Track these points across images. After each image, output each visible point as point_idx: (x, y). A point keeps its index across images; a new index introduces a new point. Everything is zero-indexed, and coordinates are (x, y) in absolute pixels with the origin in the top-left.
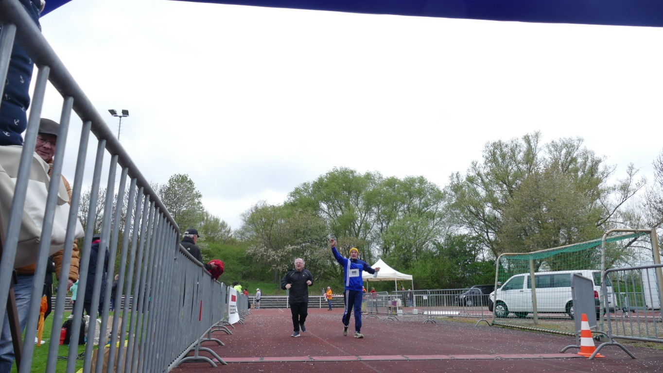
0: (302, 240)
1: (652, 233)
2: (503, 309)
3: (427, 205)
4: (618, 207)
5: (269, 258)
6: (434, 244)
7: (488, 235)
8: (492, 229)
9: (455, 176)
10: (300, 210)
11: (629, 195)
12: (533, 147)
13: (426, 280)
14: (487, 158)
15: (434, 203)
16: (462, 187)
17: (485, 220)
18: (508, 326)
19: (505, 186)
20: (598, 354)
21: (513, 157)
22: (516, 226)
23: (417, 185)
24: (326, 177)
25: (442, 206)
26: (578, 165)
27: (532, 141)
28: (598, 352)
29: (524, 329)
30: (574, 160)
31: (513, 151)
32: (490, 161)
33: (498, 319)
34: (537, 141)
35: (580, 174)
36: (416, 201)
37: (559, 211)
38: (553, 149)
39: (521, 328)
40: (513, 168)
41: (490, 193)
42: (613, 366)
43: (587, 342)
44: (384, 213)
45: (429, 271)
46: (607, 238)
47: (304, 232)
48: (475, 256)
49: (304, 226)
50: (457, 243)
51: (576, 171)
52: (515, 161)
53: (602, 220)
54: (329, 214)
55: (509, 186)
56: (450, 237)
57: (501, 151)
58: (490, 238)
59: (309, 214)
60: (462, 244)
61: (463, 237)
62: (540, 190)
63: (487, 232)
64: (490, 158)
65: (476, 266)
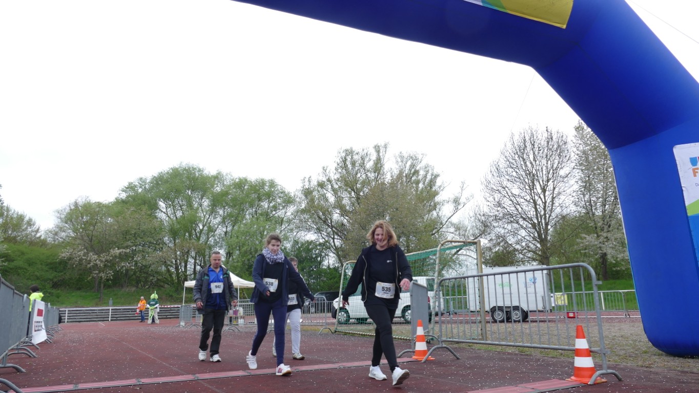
0: (132, 243)
1: (478, 244)
2: (345, 315)
3: (275, 208)
4: (450, 218)
5: (89, 264)
7: (334, 242)
8: (339, 235)
9: (307, 180)
10: (132, 209)
11: (459, 208)
12: (381, 157)
14: (338, 165)
15: (284, 207)
16: (312, 192)
17: (332, 227)
18: (349, 333)
19: (353, 193)
20: (430, 357)
21: (362, 165)
22: (361, 233)
23: (266, 188)
24: (168, 173)
25: (291, 209)
26: (420, 177)
27: (381, 151)
28: (430, 355)
29: (364, 335)
30: (416, 172)
31: (363, 159)
32: (341, 167)
33: (339, 325)
34: (386, 151)
35: (421, 186)
36: (265, 204)
37: (400, 220)
38: (399, 160)
39: (362, 335)
40: (361, 176)
41: (339, 199)
42: (442, 368)
43: (421, 346)
44: (230, 215)
46: (442, 247)
47: (135, 234)
48: (320, 262)
49: (136, 227)
50: (304, 250)
51: (417, 182)
52: (364, 169)
53: (436, 230)
54: (167, 214)
55: (357, 193)
56: (296, 242)
57: (352, 158)
58: (336, 245)
59: (143, 213)
60: (309, 250)
61: (310, 243)
62: (385, 199)
63: (334, 239)
64: (341, 164)
65: (321, 272)
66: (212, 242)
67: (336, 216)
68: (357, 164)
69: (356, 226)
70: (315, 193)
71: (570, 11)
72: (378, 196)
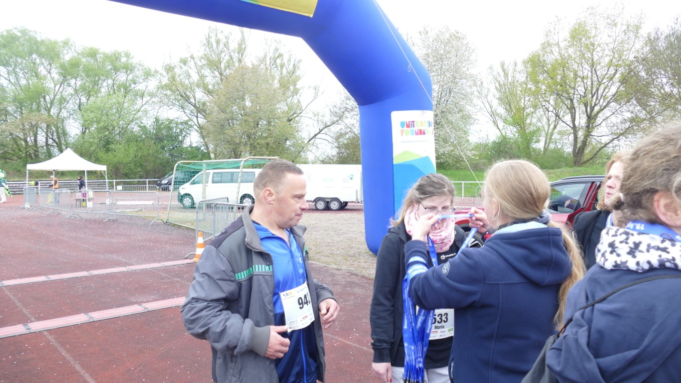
2: (190, 201)
3: (134, 82)
4: (309, 104)
6: (140, 126)
7: (197, 120)
8: (201, 114)
11: (319, 94)
12: (246, 37)
13: (128, 165)
15: (144, 80)
16: (173, 68)
17: (195, 106)
18: (177, 225)
19: (217, 73)
21: (226, 45)
22: (220, 116)
23: (124, 60)
32: (205, 45)
36: (122, 77)
40: (225, 58)
41: (202, 77)
43: (199, 251)
44: (83, 88)
45: (132, 155)
48: (182, 142)
50: (164, 128)
51: (282, 66)
52: (228, 50)
53: (295, 115)
54: (9, 81)
55: (221, 74)
56: (157, 120)
57: (216, 36)
58: (200, 123)
60: (170, 129)
61: (171, 121)
62: (245, 84)
63: (197, 117)
64: (205, 42)
65: (182, 151)
66: (64, 114)
67: (200, 95)
68: (221, 46)
69: (216, 108)
70: (177, 71)
71: (315, 6)
72: (239, 80)
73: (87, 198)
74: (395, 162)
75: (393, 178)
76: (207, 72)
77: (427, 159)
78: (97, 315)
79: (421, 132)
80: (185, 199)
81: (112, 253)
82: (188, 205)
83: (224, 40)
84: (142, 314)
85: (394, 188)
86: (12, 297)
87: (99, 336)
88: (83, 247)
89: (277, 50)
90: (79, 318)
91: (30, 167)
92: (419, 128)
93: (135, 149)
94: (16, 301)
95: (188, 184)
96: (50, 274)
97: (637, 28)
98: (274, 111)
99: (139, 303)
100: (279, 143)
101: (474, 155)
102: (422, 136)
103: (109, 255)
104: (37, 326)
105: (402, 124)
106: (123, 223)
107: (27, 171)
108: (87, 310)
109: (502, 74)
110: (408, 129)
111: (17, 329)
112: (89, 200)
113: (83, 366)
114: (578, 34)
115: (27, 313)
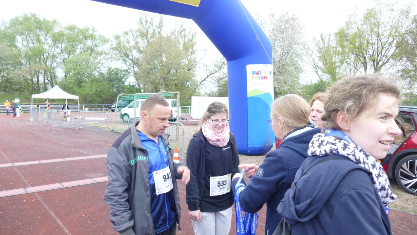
2: (127, 118)
3: (96, 46)
4: (201, 59)
6: (99, 73)
7: (134, 69)
8: (136, 65)
13: (92, 96)
15: (102, 45)
16: (120, 37)
17: (132, 60)
19: (146, 41)
22: (147, 67)
23: (90, 32)
25: (106, 47)
26: (187, 33)
30: (184, 30)
32: (138, 23)
36: (89, 43)
40: (151, 31)
44: (66, 49)
45: (94, 90)
48: (124, 82)
50: (114, 74)
51: (185, 36)
52: (152, 26)
53: (193, 66)
54: (23, 44)
55: (148, 41)
56: (109, 69)
57: (146, 18)
58: (135, 71)
59: (5, 45)
60: (117, 74)
61: (118, 70)
62: (162, 47)
63: (133, 67)
64: (139, 21)
65: (124, 88)
66: (55, 65)
67: (135, 54)
68: (148, 24)
69: (145, 62)
70: (122, 39)
71: (200, 1)
72: (158, 45)
73: (67, 115)
74: (249, 96)
75: (247, 106)
76: (139, 39)
77: (268, 94)
78: (66, 184)
79: (265, 78)
80: (125, 117)
81: (79, 148)
82: (126, 121)
83: (150, 21)
84: (92, 184)
85: (247, 111)
86: (19, 173)
87: (66, 196)
88: (62, 144)
89: (182, 26)
90: (56, 186)
91: (34, 96)
92: (264, 75)
93: (96, 86)
94: (20, 175)
95: (126, 108)
96: (41, 160)
97: (408, 12)
98: (180, 64)
99: (91, 178)
100: (182, 84)
101: (302, 92)
102: (265, 80)
103: (77, 149)
104: (31, 190)
105: (253, 73)
106: (87, 131)
107: (32, 99)
108: (60, 181)
109: (321, 41)
110: (257, 75)
111: (19, 191)
112: (68, 116)
113: (56, 213)
114: (369, 16)
115: (26, 182)
